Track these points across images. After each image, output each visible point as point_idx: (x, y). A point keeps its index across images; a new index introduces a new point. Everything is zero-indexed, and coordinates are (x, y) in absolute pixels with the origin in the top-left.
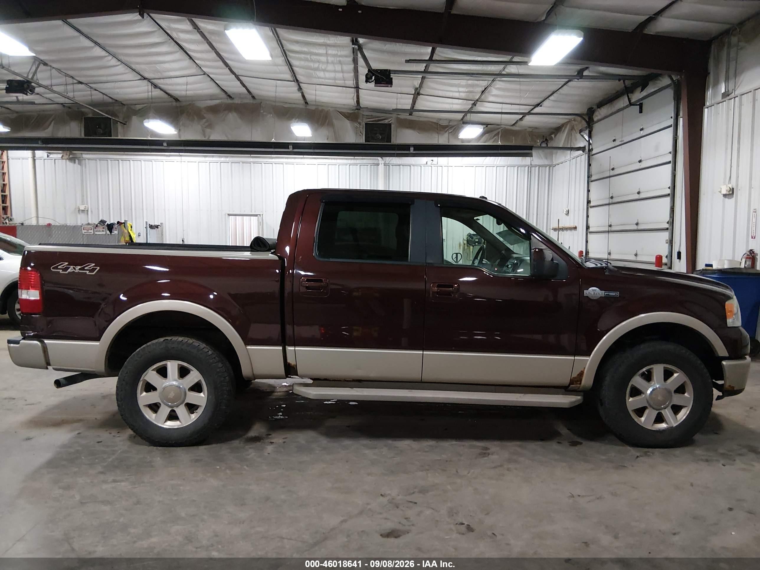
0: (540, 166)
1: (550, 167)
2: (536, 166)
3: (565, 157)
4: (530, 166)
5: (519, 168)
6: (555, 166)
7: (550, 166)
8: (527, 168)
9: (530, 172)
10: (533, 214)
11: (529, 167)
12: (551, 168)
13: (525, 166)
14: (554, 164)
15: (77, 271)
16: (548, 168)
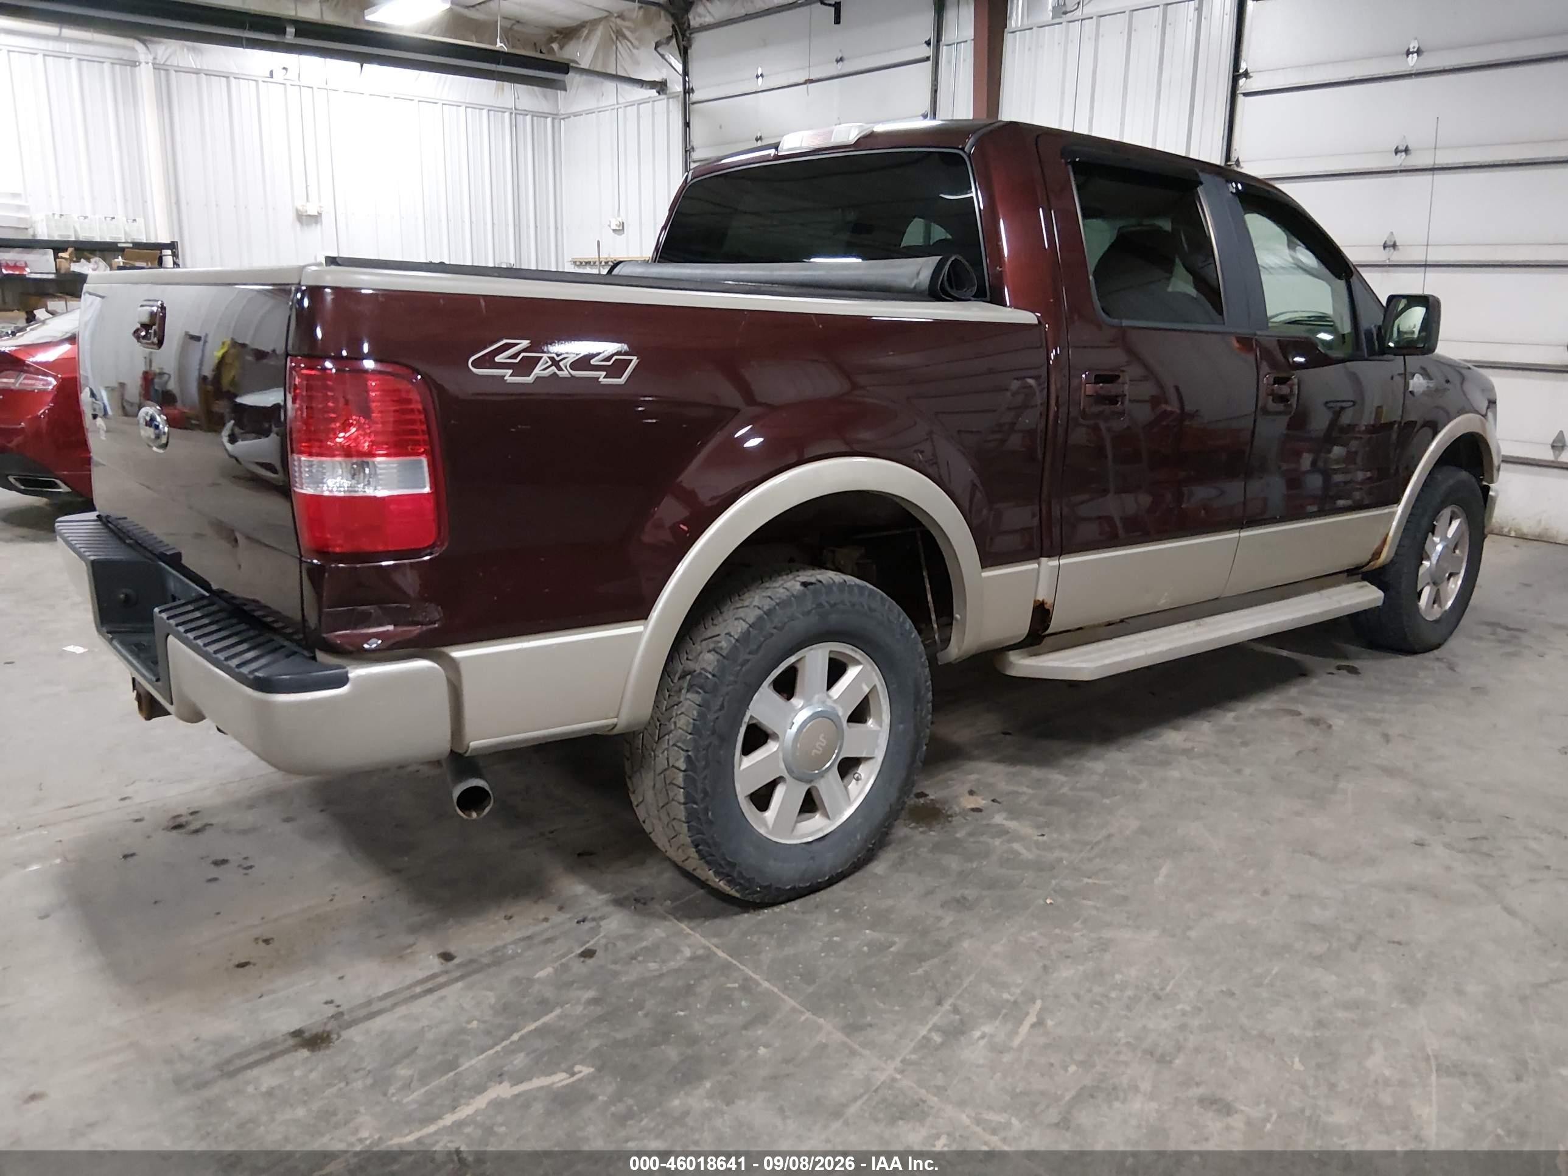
0: (534, 114)
1: (553, 119)
2: (525, 112)
3: (598, 101)
4: (514, 111)
5: (492, 113)
6: (569, 117)
7: (555, 116)
8: (507, 115)
9: (514, 126)
10: (528, 227)
11: (511, 114)
12: (556, 121)
13: (503, 110)
14: (562, 112)
15: (564, 374)
16: (549, 120)
